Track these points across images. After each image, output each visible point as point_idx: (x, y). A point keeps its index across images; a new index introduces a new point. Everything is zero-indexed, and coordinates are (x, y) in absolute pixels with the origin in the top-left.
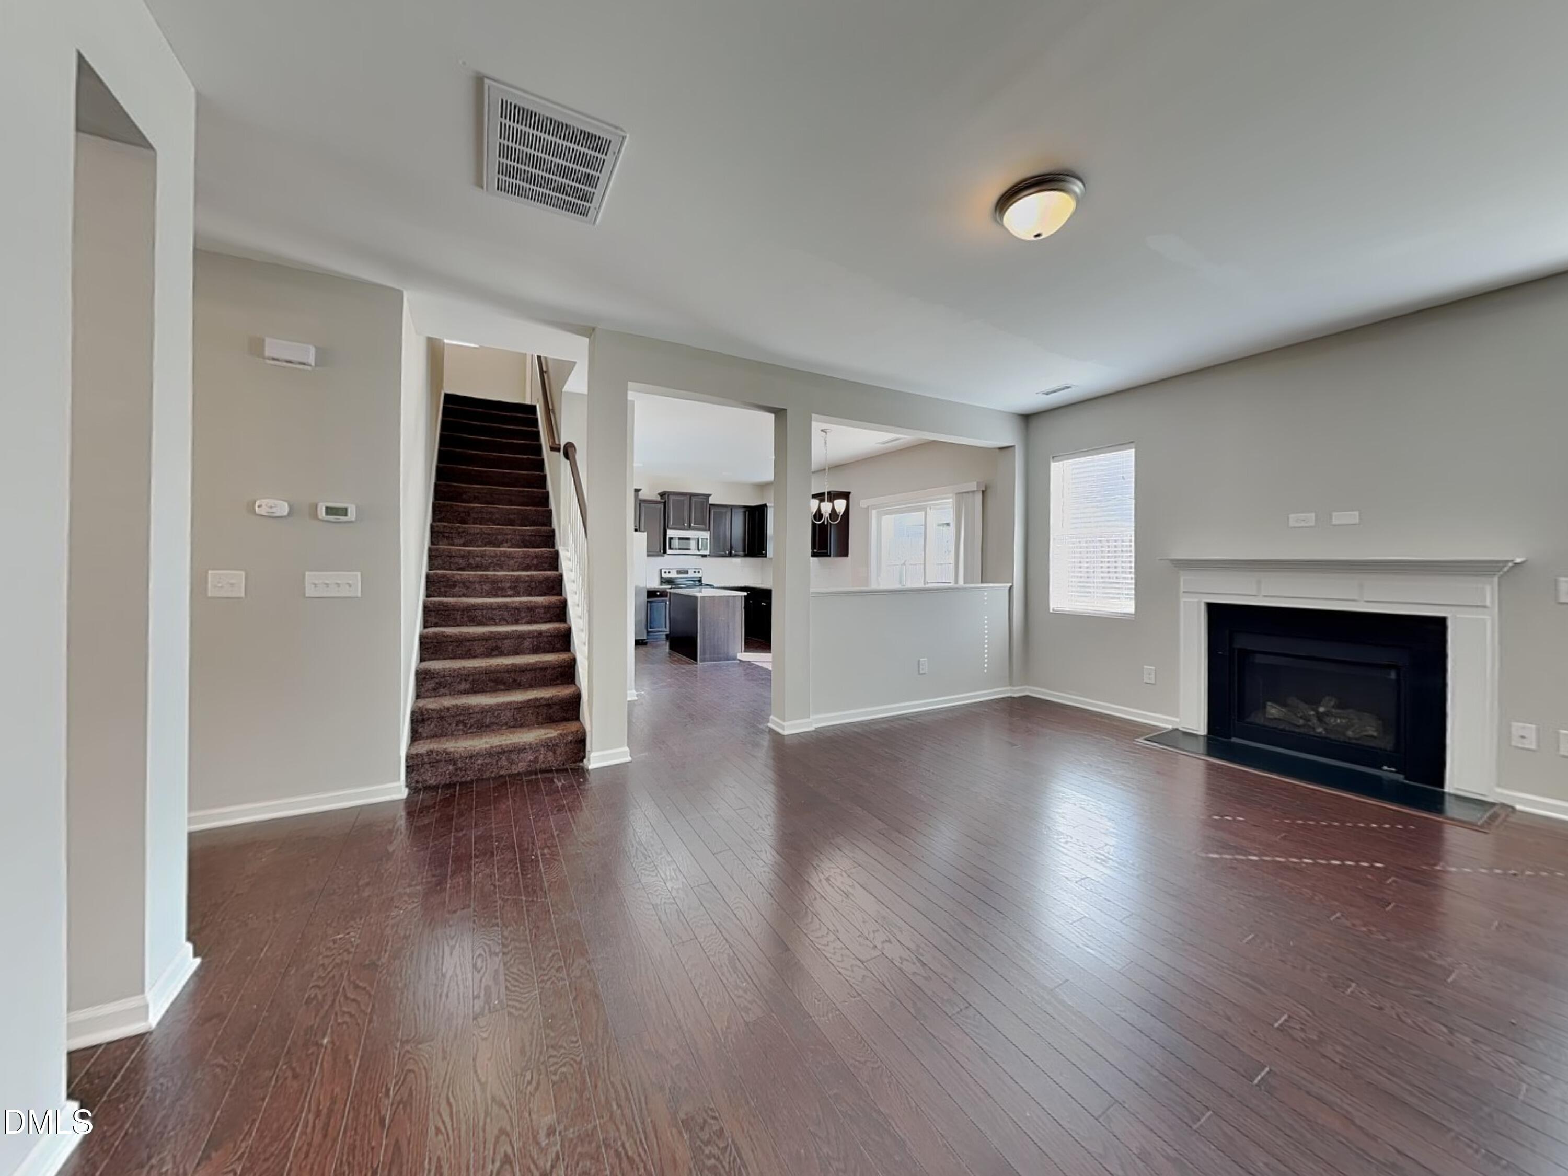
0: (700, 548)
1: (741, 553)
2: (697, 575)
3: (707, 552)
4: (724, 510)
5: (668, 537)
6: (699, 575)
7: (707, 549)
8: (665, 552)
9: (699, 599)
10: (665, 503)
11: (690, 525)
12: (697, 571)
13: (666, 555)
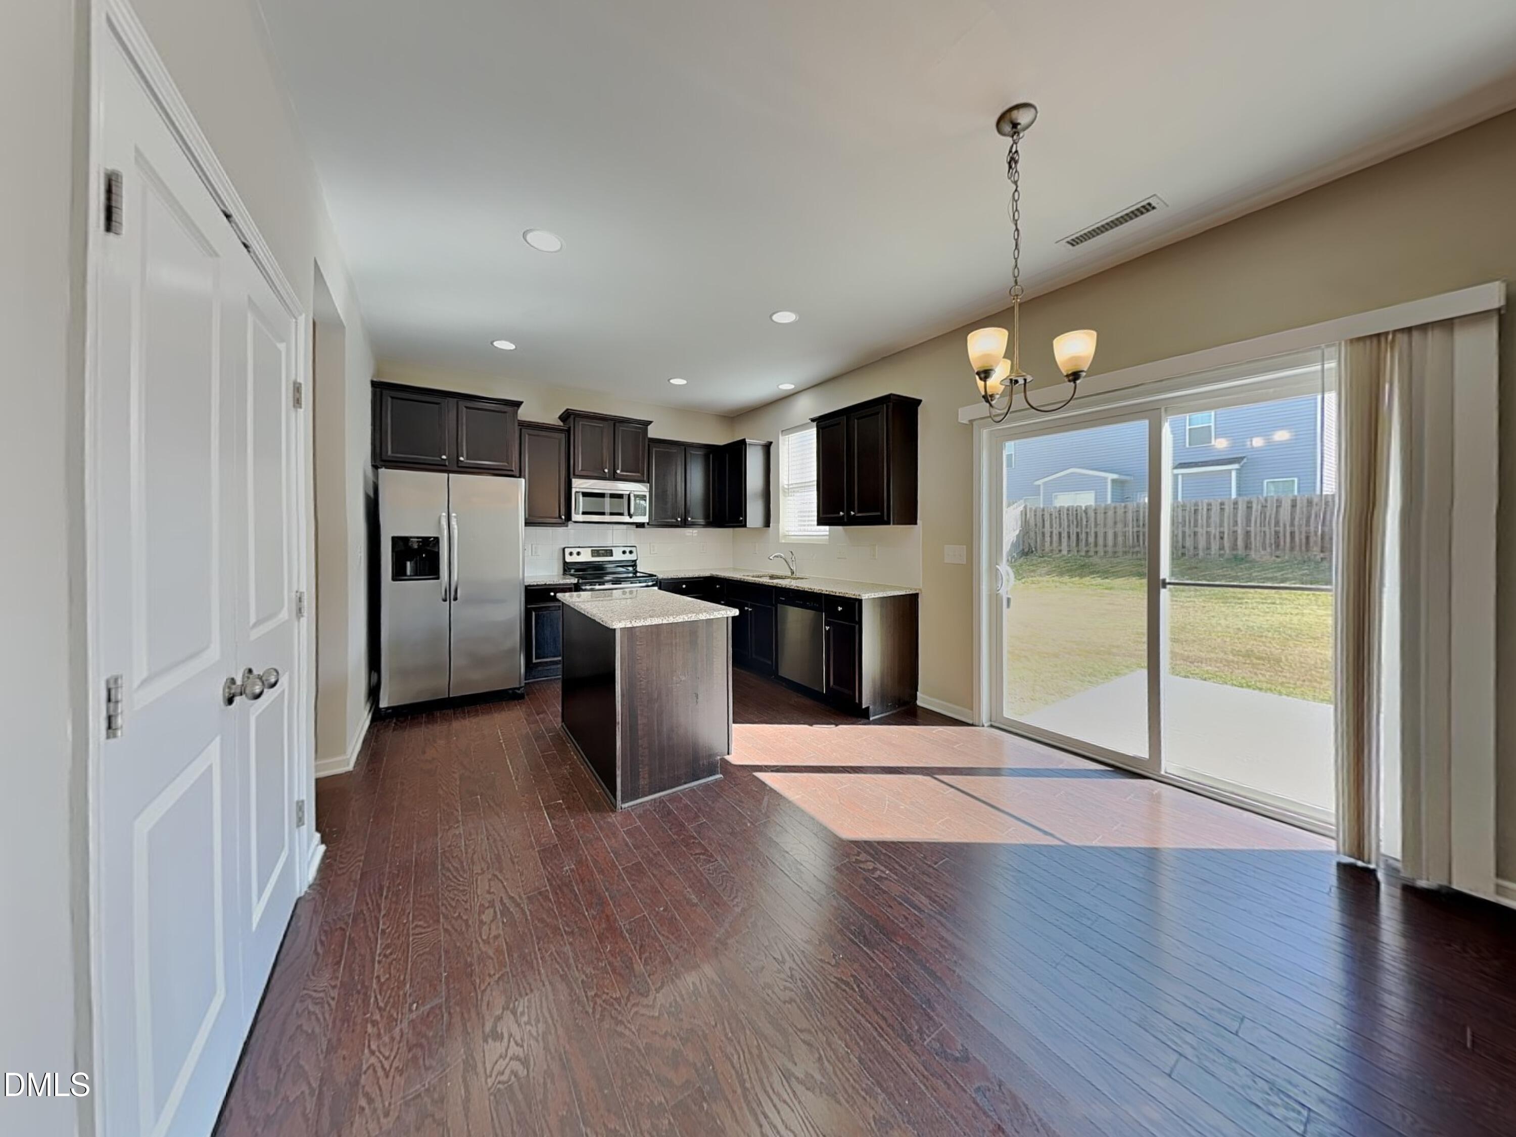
0: (632, 511)
1: (701, 521)
2: (628, 557)
3: (645, 519)
4: (674, 450)
5: (574, 491)
6: (632, 557)
7: (645, 515)
8: (569, 518)
9: (618, 635)
10: (568, 431)
11: (615, 472)
12: (627, 550)
13: (570, 524)
